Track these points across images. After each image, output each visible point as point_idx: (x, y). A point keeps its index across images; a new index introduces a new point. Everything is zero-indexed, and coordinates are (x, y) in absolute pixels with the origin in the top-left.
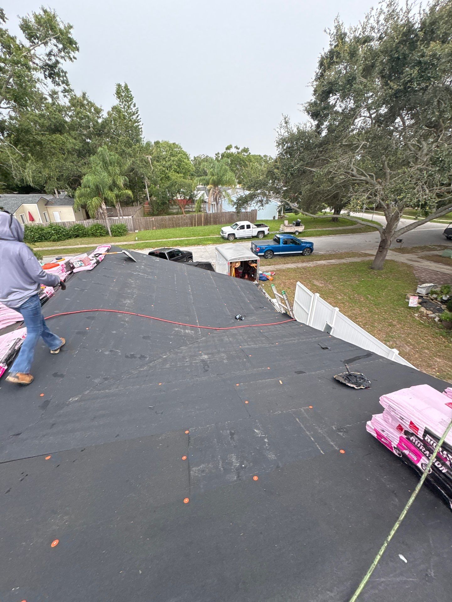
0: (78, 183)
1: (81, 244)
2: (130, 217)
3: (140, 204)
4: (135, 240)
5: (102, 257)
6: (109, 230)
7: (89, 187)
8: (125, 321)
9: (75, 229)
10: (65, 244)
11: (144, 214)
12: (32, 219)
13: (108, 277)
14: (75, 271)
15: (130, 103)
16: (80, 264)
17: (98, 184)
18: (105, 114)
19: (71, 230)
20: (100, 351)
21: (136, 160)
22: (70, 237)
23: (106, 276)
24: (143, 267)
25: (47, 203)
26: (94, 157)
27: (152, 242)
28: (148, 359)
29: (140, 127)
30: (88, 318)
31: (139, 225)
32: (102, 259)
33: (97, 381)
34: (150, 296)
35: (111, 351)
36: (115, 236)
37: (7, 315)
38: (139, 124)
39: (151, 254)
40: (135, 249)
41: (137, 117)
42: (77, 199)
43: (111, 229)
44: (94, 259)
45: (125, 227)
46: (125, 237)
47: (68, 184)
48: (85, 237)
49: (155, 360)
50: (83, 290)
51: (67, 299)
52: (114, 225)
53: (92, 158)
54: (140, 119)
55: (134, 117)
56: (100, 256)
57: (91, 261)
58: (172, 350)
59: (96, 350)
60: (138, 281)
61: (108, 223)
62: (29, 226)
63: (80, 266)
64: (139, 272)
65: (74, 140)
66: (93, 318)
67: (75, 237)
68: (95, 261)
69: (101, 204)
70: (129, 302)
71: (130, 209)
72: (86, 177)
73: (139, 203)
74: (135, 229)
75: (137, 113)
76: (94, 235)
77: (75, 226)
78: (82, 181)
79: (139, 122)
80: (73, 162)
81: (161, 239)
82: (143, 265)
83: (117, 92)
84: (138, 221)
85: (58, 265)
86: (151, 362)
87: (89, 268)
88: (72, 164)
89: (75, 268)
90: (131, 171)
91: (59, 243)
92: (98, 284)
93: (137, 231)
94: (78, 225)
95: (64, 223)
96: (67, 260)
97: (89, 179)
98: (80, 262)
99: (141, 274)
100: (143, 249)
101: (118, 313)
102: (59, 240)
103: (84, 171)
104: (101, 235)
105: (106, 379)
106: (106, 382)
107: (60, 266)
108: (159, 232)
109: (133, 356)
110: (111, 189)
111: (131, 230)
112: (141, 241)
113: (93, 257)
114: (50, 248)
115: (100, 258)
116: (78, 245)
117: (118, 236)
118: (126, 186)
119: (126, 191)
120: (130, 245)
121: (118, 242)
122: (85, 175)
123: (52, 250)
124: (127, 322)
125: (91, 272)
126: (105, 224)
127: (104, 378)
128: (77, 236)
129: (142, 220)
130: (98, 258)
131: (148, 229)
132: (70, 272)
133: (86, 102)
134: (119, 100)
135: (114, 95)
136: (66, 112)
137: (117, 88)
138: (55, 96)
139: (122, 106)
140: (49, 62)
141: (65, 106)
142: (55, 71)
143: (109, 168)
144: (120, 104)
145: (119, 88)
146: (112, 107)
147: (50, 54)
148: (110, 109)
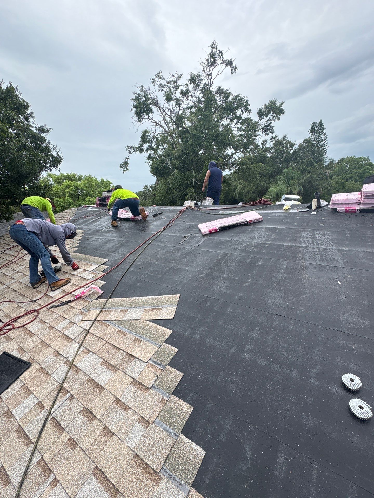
15: (321, 134)
18: (297, 147)
21: (313, 175)
26: (280, 176)
29: (325, 150)
38: (324, 147)
41: (325, 142)
53: (278, 177)
54: (327, 143)
55: (322, 143)
75: (325, 140)
78: (267, 192)
79: (325, 146)
80: (265, 181)
83: (311, 128)
90: (307, 183)
97: (272, 190)
103: (269, 185)
122: (270, 188)
133: (284, 142)
134: (311, 134)
135: (308, 131)
136: (269, 151)
137: (312, 126)
138: (265, 143)
139: (313, 138)
140: (266, 125)
141: (269, 148)
142: (269, 128)
143: (290, 182)
144: (311, 137)
145: (314, 125)
146: (304, 140)
147: (268, 120)
148: (302, 142)
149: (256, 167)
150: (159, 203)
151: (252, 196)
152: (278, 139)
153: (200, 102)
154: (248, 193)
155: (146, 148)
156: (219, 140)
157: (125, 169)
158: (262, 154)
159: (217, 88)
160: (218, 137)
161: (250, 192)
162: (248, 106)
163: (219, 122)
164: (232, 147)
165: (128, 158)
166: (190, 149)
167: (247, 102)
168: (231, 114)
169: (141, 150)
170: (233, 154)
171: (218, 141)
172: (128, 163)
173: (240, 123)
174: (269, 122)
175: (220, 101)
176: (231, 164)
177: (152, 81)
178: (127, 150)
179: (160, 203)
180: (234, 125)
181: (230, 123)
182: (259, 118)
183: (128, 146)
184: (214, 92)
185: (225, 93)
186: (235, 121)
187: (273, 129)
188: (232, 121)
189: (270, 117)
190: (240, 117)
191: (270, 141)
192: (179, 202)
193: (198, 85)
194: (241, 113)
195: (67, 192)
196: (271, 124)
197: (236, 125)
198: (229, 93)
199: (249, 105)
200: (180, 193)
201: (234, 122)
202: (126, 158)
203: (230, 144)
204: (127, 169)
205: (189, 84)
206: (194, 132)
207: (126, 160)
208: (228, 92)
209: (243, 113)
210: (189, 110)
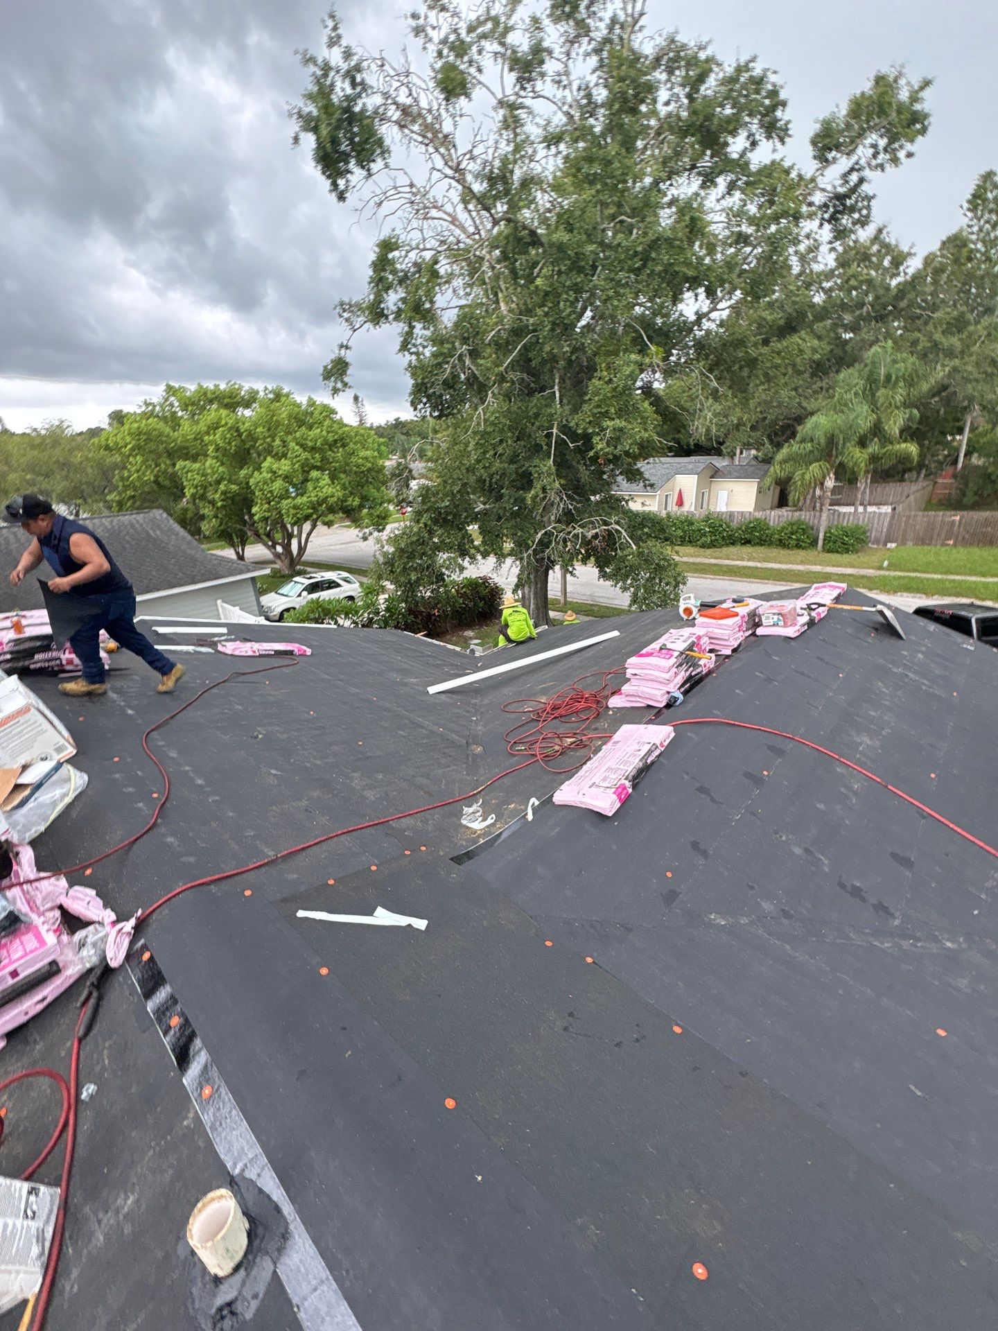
0: (789, 432)
1: (748, 560)
2: (887, 509)
3: (926, 476)
4: (881, 568)
5: (823, 611)
6: (821, 536)
7: (812, 440)
8: (850, 789)
9: (747, 528)
10: (720, 555)
11: (929, 501)
12: (680, 502)
13: (827, 663)
14: (760, 631)
16: (776, 620)
17: (837, 432)
18: (913, 265)
19: (740, 529)
20: (784, 838)
21: (965, 364)
22: (733, 544)
23: (822, 660)
24: (920, 656)
25: (716, 473)
26: (850, 371)
27: (928, 579)
28: (897, 922)
30: (772, 748)
31: (905, 531)
32: (822, 616)
33: (766, 906)
34: (931, 745)
35: (807, 851)
36: (829, 551)
37: (641, 689)
39: (920, 612)
40: (871, 589)
42: (777, 467)
43: (826, 533)
44: (805, 613)
45: (864, 533)
46: (854, 557)
47: (769, 437)
48: (762, 545)
49: (918, 940)
50: (769, 680)
51: (738, 691)
52: (837, 527)
53: (842, 376)
56: (821, 609)
57: (799, 618)
58: (977, 938)
59: (776, 833)
60: (899, 693)
61: (823, 522)
62: (672, 514)
63: (774, 625)
64: (909, 669)
65: (816, 342)
66: (779, 752)
67: (742, 544)
68: (805, 619)
69: (824, 478)
70: (868, 742)
71: (893, 489)
72: (814, 418)
73: (922, 475)
74: (889, 539)
76: (782, 544)
77: (750, 522)
78: (799, 428)
80: (796, 389)
81: (961, 574)
82: (922, 653)
83: (974, 195)
84: (907, 522)
85: (736, 615)
86: (905, 937)
87: (791, 632)
88: (794, 393)
89: (761, 625)
90: (938, 393)
91: (709, 551)
92: (803, 674)
93: (894, 545)
94: (757, 520)
95: (731, 514)
96: (752, 607)
97: (820, 423)
98: (776, 617)
99: (911, 675)
100: (895, 592)
101: (837, 763)
102: (712, 545)
103: (810, 405)
104: (798, 546)
105: (786, 914)
106: (785, 921)
107: (738, 618)
108: (961, 554)
109: (857, 892)
110: (862, 443)
111: (877, 542)
112: (895, 570)
113: (802, 609)
114: (691, 560)
115: (819, 614)
116: (742, 560)
117: (838, 552)
118: (909, 433)
119: (903, 445)
120: (863, 577)
121: (833, 566)
122: (812, 414)
123: (694, 564)
124: (856, 793)
125: (793, 643)
126: (816, 521)
127: (783, 910)
128: (747, 542)
129: (919, 519)
130: (813, 614)
131: (929, 545)
132: (750, 632)
133: (875, 248)
134: (970, 214)
135: (962, 207)
136: (820, 283)
137: (978, 186)
138: (811, 255)
139: (975, 229)
140: (841, 190)
141: (823, 271)
142: (848, 202)
143: (879, 394)
144: (969, 226)
145: (985, 182)
146: (944, 238)
147: (852, 170)
148: (938, 245)
149: (779, 353)
150: (443, 505)
151: (750, 436)
152: (855, 242)
153: (590, 108)
154: (737, 427)
155: (394, 309)
156: (659, 268)
157: (339, 385)
158: (798, 295)
159: (660, 41)
160: (653, 255)
161: (744, 425)
162: (779, 113)
163: (659, 191)
164: (701, 290)
165: (347, 348)
166: (539, 312)
167: (774, 93)
168: (708, 152)
169: (377, 314)
170: (700, 317)
171: (653, 271)
172: (347, 364)
173: (741, 189)
174: (854, 178)
175: (667, 103)
176: (694, 346)
177: (413, 23)
178: (341, 316)
179: (448, 504)
180: (718, 201)
181: (702, 193)
182: (815, 164)
183: (342, 304)
184: (647, 57)
185: (692, 62)
186: (722, 181)
187: (868, 208)
188: (709, 180)
189: (863, 152)
190: (741, 165)
191: (829, 246)
192: (510, 497)
193: (583, 29)
194: (748, 145)
195: (211, 442)
196: (865, 187)
197: (723, 197)
198: (708, 60)
199: (784, 104)
200: (513, 467)
201: (716, 185)
202: (342, 346)
203: (694, 283)
204: (345, 385)
205: (546, 22)
206: (562, 236)
207: (343, 351)
208: (702, 56)
209: (754, 144)
210: (548, 147)
